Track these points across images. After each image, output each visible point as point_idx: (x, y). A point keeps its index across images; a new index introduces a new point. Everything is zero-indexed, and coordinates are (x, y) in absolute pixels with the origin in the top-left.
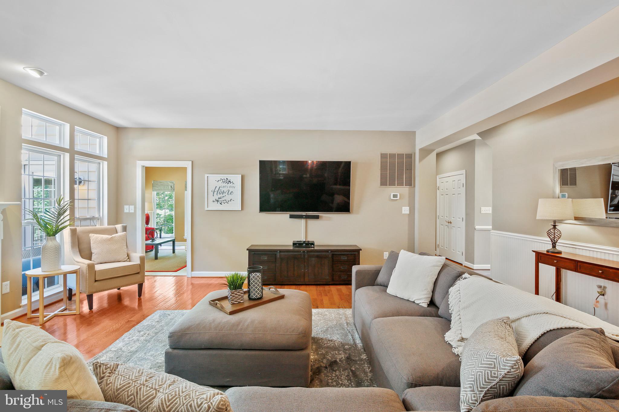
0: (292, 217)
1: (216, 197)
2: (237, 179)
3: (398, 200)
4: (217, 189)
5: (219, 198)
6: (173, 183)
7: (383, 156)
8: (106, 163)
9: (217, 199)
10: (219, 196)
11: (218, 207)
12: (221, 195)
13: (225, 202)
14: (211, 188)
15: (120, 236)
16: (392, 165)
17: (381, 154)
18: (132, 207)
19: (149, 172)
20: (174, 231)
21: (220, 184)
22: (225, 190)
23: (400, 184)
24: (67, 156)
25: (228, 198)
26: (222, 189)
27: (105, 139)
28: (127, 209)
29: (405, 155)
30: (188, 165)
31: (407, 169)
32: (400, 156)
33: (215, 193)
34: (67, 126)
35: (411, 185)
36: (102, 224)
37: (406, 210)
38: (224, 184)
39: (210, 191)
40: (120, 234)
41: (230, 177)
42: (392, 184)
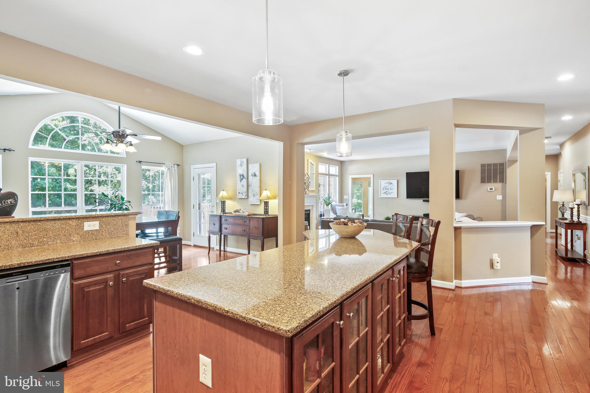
0: (424, 201)
1: (385, 191)
2: (395, 182)
3: (493, 192)
4: (385, 187)
5: (386, 192)
6: (361, 182)
7: (483, 166)
8: (338, 177)
9: (385, 192)
10: (386, 191)
11: (385, 196)
12: (387, 190)
13: (389, 193)
14: (382, 187)
15: (346, 208)
16: (489, 171)
17: (481, 165)
18: (347, 196)
19: (354, 179)
20: (362, 211)
21: (387, 185)
22: (389, 187)
23: (495, 181)
24: (328, 176)
25: (390, 191)
26: (387, 187)
27: (337, 167)
28: (345, 197)
29: (498, 164)
30: (371, 176)
31: (500, 173)
32: (495, 165)
33: (384, 189)
34: (328, 165)
35: (503, 182)
36: (336, 203)
37: (500, 197)
38: (389, 185)
39: (382, 188)
40: (345, 207)
41: (392, 181)
42: (489, 181)
